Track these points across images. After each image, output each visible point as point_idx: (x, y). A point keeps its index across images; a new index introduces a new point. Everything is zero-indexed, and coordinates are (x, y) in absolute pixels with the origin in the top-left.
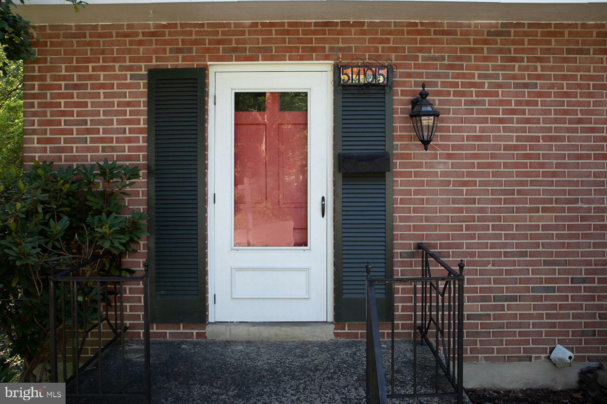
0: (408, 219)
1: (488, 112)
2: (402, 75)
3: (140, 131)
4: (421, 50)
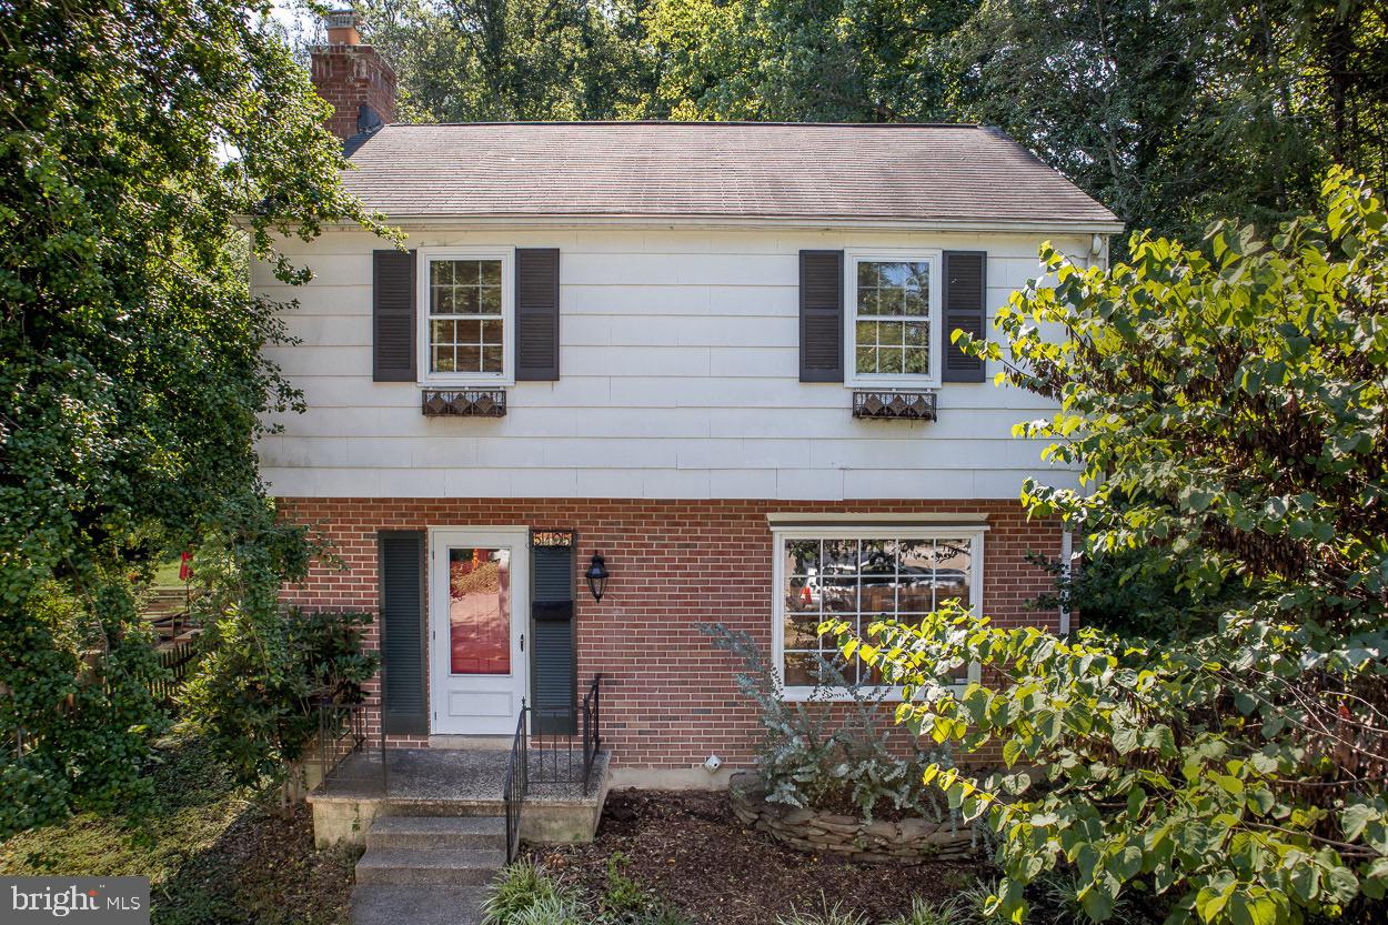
0: (590, 654)
1: (656, 567)
2: (585, 537)
3: (373, 580)
4: (600, 516)
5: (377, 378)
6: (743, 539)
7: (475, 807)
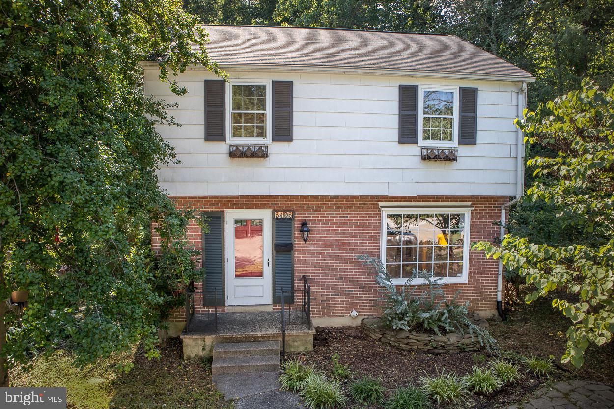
0: (300, 267)
1: (330, 227)
2: (298, 214)
4: (305, 204)
5: (206, 140)
6: (368, 214)
7: (259, 337)
